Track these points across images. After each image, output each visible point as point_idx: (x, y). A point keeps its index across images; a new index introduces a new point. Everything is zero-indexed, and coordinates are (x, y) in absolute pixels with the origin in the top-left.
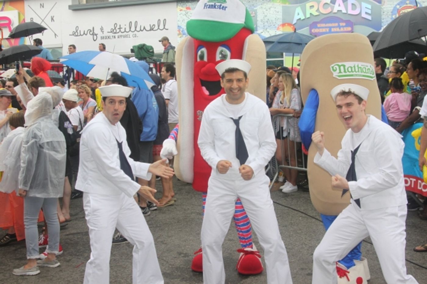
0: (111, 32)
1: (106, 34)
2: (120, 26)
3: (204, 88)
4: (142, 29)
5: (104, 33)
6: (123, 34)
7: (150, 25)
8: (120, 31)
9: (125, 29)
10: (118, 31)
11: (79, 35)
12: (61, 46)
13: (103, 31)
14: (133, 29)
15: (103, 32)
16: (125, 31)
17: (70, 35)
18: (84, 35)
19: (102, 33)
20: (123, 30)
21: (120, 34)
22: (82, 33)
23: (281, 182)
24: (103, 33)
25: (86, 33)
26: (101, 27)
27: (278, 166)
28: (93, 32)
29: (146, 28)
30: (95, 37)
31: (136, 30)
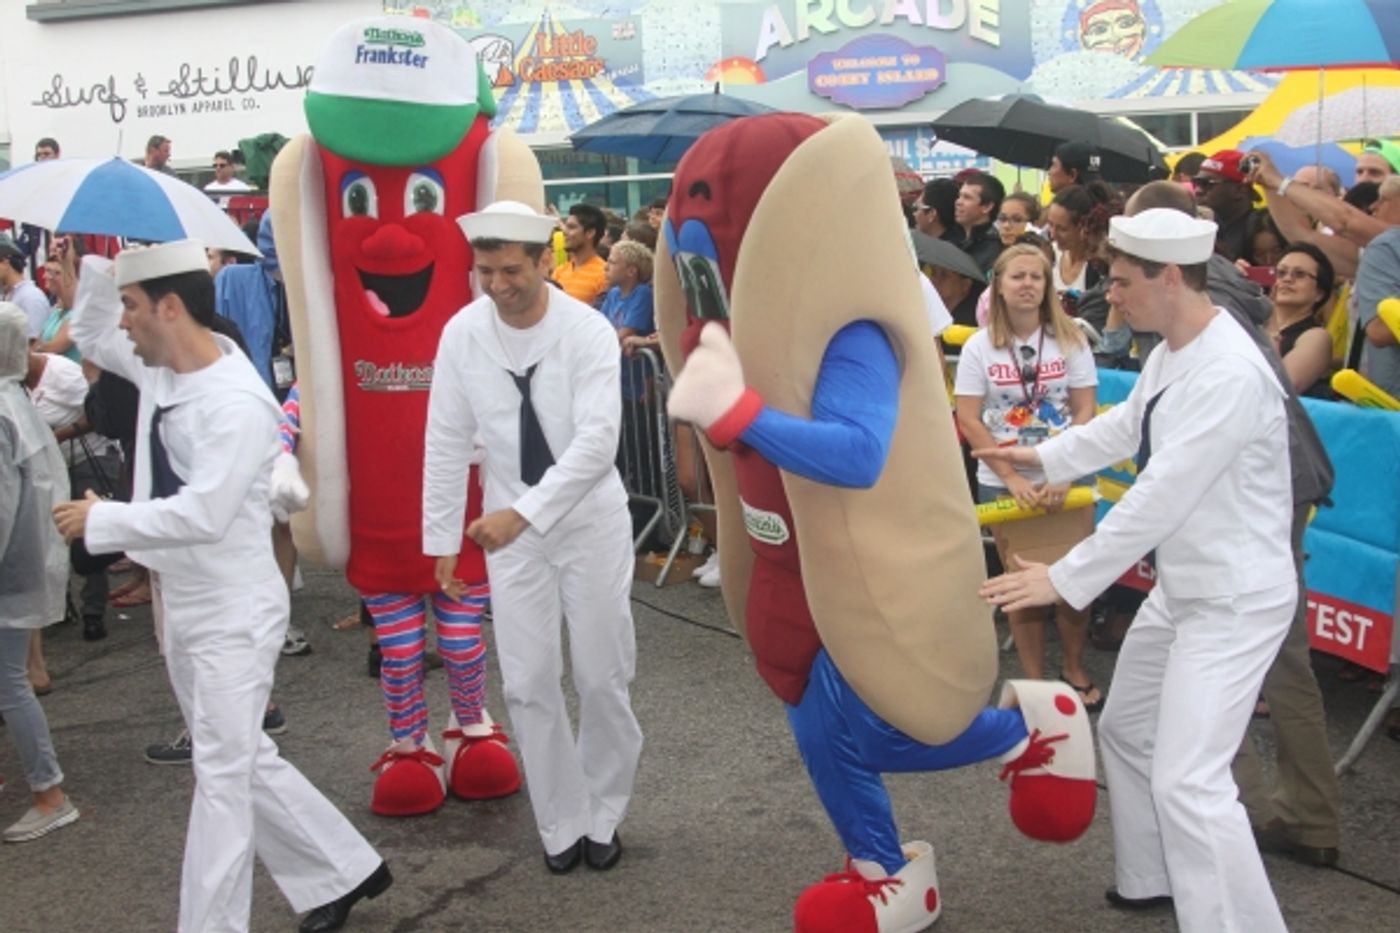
0: (172, 92)
1: (153, 99)
2: (200, 71)
3: (372, 297)
4: (272, 81)
5: (147, 94)
6: (210, 99)
7: (298, 68)
8: (200, 87)
9: (217, 81)
10: (193, 88)
11: (66, 105)
12: (5, 141)
13: (142, 88)
14: (242, 81)
15: (144, 93)
16: (217, 89)
17: (36, 104)
18: (83, 104)
19: (141, 96)
20: (209, 86)
21: (201, 97)
22: (74, 98)
23: (697, 556)
24: (144, 97)
25: (87, 96)
26: (136, 77)
27: (686, 506)
28: (112, 95)
29: (285, 78)
30: (118, 108)
31: (251, 85)
